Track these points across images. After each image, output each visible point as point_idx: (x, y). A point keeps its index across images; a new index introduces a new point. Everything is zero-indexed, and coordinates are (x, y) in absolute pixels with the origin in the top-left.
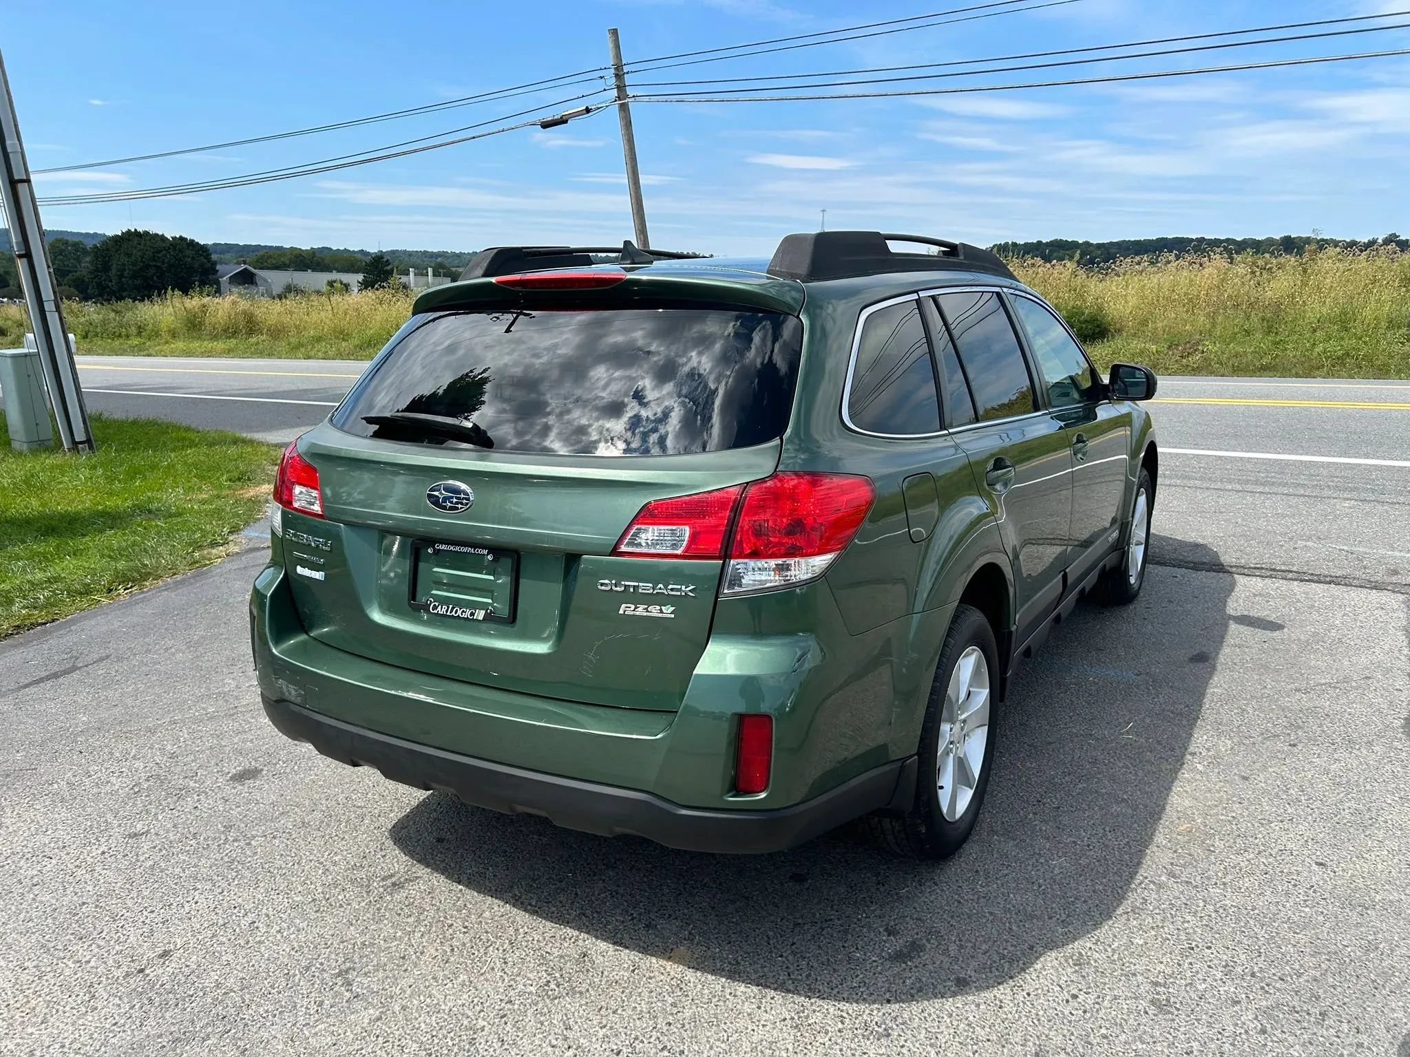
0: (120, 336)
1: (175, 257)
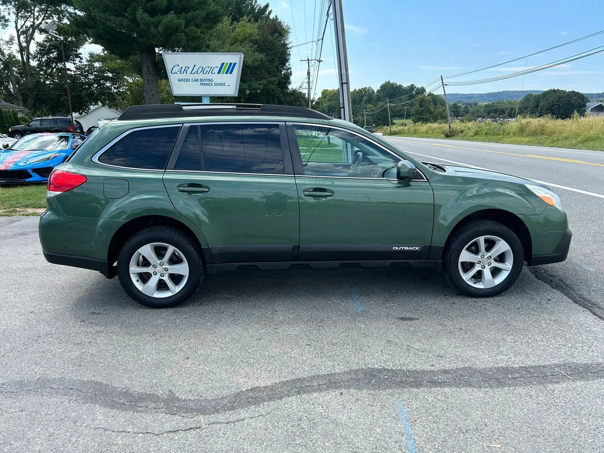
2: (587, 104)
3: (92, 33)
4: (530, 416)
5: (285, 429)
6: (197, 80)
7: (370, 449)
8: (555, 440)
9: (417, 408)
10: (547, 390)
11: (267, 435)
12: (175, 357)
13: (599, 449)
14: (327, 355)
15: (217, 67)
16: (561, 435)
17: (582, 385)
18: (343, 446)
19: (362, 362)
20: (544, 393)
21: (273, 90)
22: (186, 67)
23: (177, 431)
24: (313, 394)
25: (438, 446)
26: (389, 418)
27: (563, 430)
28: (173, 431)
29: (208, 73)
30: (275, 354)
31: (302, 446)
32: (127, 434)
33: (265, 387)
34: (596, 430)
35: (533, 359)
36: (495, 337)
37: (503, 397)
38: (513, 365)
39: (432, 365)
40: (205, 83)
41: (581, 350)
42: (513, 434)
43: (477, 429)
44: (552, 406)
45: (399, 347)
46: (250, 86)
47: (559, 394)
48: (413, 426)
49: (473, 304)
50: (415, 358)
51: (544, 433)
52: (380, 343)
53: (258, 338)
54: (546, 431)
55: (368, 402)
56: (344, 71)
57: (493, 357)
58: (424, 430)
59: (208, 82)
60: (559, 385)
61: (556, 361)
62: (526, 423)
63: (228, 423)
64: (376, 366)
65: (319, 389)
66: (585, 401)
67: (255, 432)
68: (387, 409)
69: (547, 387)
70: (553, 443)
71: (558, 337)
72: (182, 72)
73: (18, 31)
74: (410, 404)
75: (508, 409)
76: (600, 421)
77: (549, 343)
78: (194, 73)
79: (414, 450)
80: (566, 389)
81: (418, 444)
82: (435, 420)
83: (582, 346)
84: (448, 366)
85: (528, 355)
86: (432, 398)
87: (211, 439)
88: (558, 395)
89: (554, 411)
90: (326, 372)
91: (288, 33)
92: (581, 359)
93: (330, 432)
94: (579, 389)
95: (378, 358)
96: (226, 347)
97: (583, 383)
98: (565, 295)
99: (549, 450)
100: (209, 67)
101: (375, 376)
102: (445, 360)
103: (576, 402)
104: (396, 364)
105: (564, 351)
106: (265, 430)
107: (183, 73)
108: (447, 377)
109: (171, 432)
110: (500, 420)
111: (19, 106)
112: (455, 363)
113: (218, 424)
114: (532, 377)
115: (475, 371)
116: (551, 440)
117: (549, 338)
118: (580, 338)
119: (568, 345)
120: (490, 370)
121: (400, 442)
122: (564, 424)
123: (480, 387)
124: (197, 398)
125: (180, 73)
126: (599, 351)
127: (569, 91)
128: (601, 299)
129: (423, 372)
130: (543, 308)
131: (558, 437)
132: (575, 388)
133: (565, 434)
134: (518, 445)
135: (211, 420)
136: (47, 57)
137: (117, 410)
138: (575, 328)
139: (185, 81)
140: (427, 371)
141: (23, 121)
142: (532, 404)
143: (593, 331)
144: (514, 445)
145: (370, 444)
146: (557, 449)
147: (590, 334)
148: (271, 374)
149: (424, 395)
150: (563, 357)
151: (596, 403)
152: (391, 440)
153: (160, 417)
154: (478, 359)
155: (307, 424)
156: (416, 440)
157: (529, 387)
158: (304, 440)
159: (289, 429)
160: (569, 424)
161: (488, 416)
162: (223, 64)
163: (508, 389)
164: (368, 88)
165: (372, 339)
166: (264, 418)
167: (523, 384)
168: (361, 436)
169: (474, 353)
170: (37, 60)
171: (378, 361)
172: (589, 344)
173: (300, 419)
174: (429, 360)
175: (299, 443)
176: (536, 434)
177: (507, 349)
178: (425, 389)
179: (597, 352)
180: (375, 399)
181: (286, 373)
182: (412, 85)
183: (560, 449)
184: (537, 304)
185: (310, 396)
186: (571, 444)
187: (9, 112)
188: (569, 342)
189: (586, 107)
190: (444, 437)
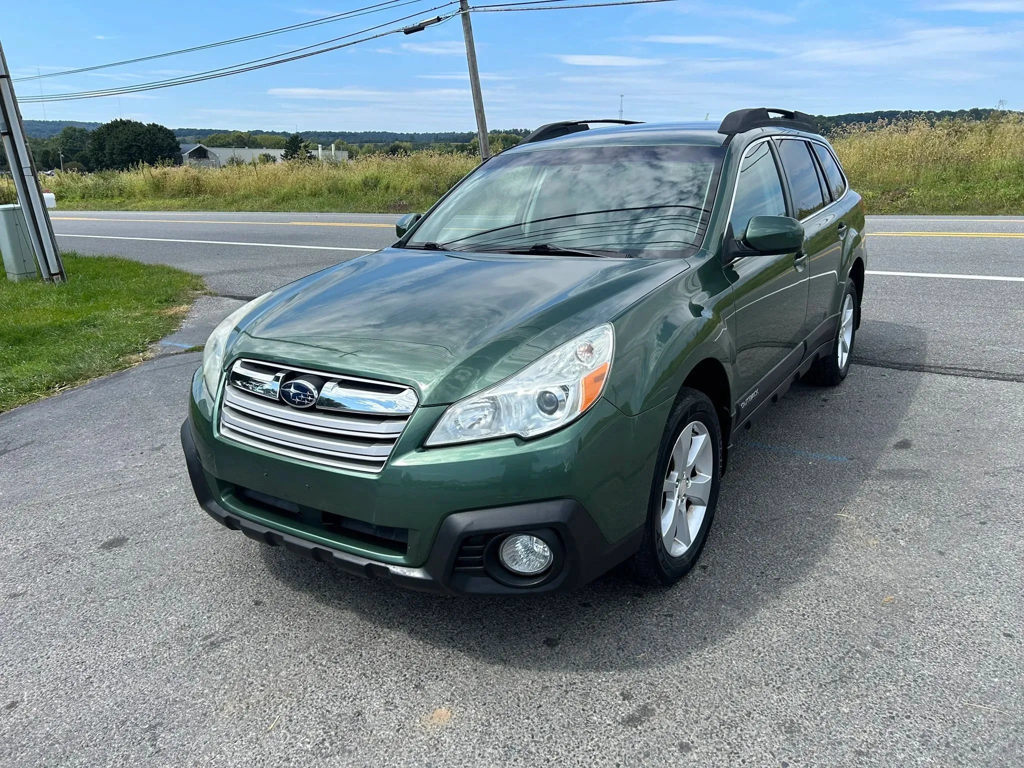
0: (107, 196)
1: (150, 139)
2: (181, 146)
98: (874, 366)
189: (181, 151)
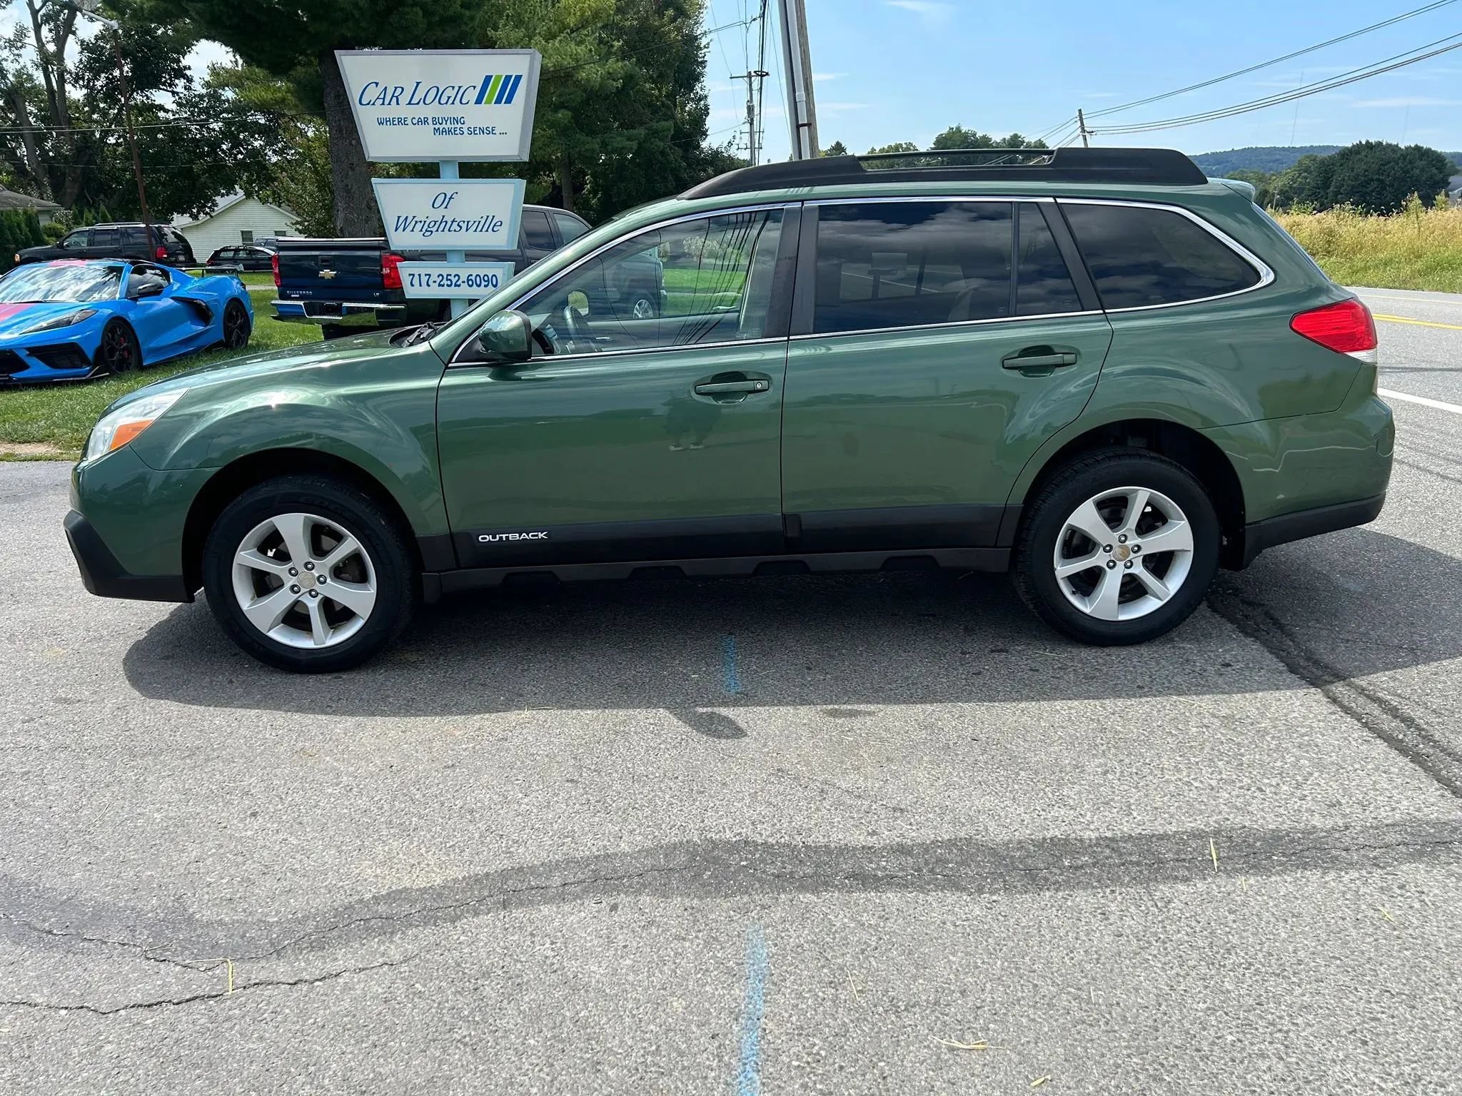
1: (1402, 169)
2: (1451, 179)
3: (197, 13)
4: (1088, 967)
5: (437, 1001)
6: (425, 121)
7: (639, 1054)
8: (1135, 1035)
9: (798, 947)
10: (1153, 900)
11: (385, 1016)
12: (223, 811)
13: (1249, 1063)
14: (611, 805)
15: (475, 87)
16: (1155, 1021)
17: (1251, 886)
18: (571, 1045)
19: (695, 824)
20: (1143, 908)
21: (663, 153)
22: (396, 88)
23: (156, 1005)
24: (542, 908)
25: (820, 1049)
26: (716, 973)
27: (1163, 1007)
28: (147, 1003)
29: (453, 103)
30: (479, 804)
31: (466, 1045)
32: (30, 1009)
33: (423, 891)
34: (1254, 1009)
35: (1139, 818)
36: (1056, 760)
37: (1031, 917)
38: (1082, 834)
39: (874, 831)
40: (444, 127)
41: (1271, 795)
42: (1028, 1016)
43: (937, 1003)
44: (1154, 943)
45: (801, 785)
46: (604, 145)
47: (1180, 910)
48: (773, 993)
49: (1026, 676)
50: (835, 814)
51: (1110, 1013)
52: (756, 775)
53: (450, 763)
54: (1119, 1010)
55: (674, 931)
56: (801, 94)
57: (1037, 812)
58: (798, 1005)
59: (453, 126)
60: (1188, 885)
61: (1199, 824)
62: (1072, 987)
63: (295, 984)
64: (728, 834)
65: (562, 897)
66: (1244, 931)
67: (356, 1008)
68: (718, 947)
69: (1155, 890)
70: (1128, 1042)
71: (1222, 760)
72: (387, 102)
73: (34, 13)
74: (783, 934)
75: (1035, 948)
76: (1271, 986)
77: (1192, 777)
78: (418, 103)
79: (754, 1058)
80: (1205, 896)
81: (769, 1043)
82: (835, 977)
83: (1278, 784)
84: (914, 834)
85: (1129, 806)
86: (846, 920)
87: (237, 1027)
88: (1176, 912)
89: (1155, 956)
90: (594, 849)
91: (700, 9)
92: (1264, 818)
93: (552, 1008)
94: (1238, 898)
95: (738, 813)
96: (361, 786)
97: (1253, 883)
98: (1271, 653)
99: (1111, 1062)
100: (453, 88)
101: (716, 860)
102: (909, 819)
103: (1219, 931)
104: (779, 831)
105: (1227, 796)
106: (386, 1002)
107: (389, 104)
108: (900, 864)
109: (140, 1006)
110: (1004, 979)
111: (42, 199)
112: (936, 828)
113: (270, 987)
114: (1123, 864)
115: (981, 847)
116: (1124, 1035)
117: (1197, 763)
118: (1279, 764)
119: (1241, 781)
120: (1021, 845)
121: (725, 1035)
122: (1171, 992)
123: (980, 891)
124: (242, 916)
125: (383, 104)
126: (1320, 796)
127: (1407, 144)
128: (1361, 661)
129: (843, 850)
130: (1204, 686)
131: (1146, 1026)
132: (1229, 894)
133: (1165, 1018)
134: (1032, 1045)
135: (254, 977)
136: (107, 78)
137: (29, 946)
138: (1273, 738)
139: (396, 122)
140: (854, 849)
141: (52, 236)
142: (1102, 936)
143: (1317, 746)
144: (1023, 1045)
145: (644, 1040)
146: (1135, 1060)
147: (1307, 752)
148: (452, 857)
149: (828, 911)
150: (1220, 812)
151: (1274, 935)
152: (702, 1030)
153: (127, 968)
154: (996, 818)
155: (499, 986)
156: (767, 1031)
157: (1108, 891)
158: (475, 1030)
159: (447, 1001)
160: (1185, 990)
161: (977, 967)
162: (488, 79)
163: (1051, 897)
164: (904, 146)
165: (740, 764)
166: (395, 970)
167: (1095, 884)
168: (627, 1019)
169: (989, 802)
170: (83, 86)
171: (737, 821)
172: (1298, 778)
173: (486, 975)
174: (868, 820)
175: (459, 1038)
176: (1089, 1016)
177: (1079, 793)
178: (836, 894)
179: (1313, 799)
180: (696, 921)
181: (491, 854)
182: (1016, 136)
183: (1141, 1059)
184: (1191, 675)
185: (532, 914)
186: (1176, 1047)
187: (17, 214)
188: (1247, 774)
189: (1450, 187)
190: (844, 1024)
